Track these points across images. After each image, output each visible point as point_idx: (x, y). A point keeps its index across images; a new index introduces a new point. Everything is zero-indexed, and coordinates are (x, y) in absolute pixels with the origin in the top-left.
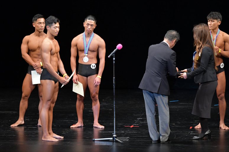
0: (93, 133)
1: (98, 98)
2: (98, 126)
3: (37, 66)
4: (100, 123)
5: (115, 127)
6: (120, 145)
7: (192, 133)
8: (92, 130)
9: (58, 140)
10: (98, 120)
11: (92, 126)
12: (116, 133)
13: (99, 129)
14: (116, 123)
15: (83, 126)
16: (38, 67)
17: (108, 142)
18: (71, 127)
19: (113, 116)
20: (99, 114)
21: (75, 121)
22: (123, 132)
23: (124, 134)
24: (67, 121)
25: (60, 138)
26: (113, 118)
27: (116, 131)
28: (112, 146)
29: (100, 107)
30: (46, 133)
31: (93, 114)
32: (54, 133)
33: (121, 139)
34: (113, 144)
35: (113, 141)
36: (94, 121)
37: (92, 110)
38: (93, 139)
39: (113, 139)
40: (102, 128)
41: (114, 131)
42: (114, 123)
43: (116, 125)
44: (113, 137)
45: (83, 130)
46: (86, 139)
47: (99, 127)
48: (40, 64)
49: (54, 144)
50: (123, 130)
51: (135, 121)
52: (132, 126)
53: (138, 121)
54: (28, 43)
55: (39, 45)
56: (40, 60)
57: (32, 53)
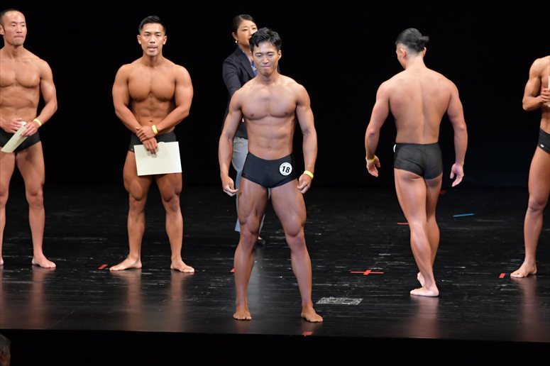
3: (143, 133)
16: (148, 136)
48: (152, 130)
50: (346, 281)
51: (375, 261)
52: (367, 273)
53: (381, 260)
54: (128, 82)
55: (151, 87)
56: (157, 120)
57: (138, 106)
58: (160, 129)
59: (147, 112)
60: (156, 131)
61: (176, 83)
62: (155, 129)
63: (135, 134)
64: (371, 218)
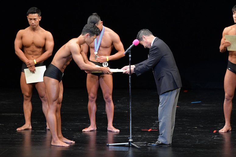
0: (107, 137)
1: (111, 99)
2: (112, 129)
3: (30, 64)
4: (115, 126)
5: (132, 130)
6: (136, 150)
7: (216, 137)
8: (106, 134)
9: (69, 145)
10: (113, 123)
11: (106, 130)
12: (132, 137)
13: (114, 133)
14: (132, 126)
15: (96, 130)
16: (32, 65)
17: (123, 148)
18: (83, 130)
19: (129, 119)
20: (114, 117)
21: (88, 124)
22: (140, 136)
23: (141, 138)
24: (79, 124)
25: (72, 143)
26: (129, 121)
27: (132, 135)
28: (128, 151)
29: (114, 108)
30: (55, 137)
31: (107, 117)
32: (64, 137)
33: (139, 144)
34: (129, 150)
35: (128, 146)
36: (109, 124)
37: (105, 112)
38: (107, 144)
39: (129, 144)
40: (117, 132)
41: (130, 135)
42: (130, 127)
43: (132, 129)
44: (129, 142)
45: (97, 134)
46: (100, 143)
47: (114, 131)
48: (34, 62)
49: (65, 149)
50: (140, 134)
51: (153, 125)
52: (150, 130)
53: (156, 124)
54: (22, 38)
55: (33, 41)
56: (36, 57)
57: (26, 49)
58: (38, 62)
59: (31, 53)
60: (35, 63)
61: (45, 39)
62: (35, 62)
63: (25, 63)
64: (152, 104)
